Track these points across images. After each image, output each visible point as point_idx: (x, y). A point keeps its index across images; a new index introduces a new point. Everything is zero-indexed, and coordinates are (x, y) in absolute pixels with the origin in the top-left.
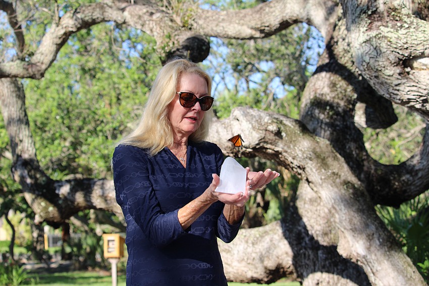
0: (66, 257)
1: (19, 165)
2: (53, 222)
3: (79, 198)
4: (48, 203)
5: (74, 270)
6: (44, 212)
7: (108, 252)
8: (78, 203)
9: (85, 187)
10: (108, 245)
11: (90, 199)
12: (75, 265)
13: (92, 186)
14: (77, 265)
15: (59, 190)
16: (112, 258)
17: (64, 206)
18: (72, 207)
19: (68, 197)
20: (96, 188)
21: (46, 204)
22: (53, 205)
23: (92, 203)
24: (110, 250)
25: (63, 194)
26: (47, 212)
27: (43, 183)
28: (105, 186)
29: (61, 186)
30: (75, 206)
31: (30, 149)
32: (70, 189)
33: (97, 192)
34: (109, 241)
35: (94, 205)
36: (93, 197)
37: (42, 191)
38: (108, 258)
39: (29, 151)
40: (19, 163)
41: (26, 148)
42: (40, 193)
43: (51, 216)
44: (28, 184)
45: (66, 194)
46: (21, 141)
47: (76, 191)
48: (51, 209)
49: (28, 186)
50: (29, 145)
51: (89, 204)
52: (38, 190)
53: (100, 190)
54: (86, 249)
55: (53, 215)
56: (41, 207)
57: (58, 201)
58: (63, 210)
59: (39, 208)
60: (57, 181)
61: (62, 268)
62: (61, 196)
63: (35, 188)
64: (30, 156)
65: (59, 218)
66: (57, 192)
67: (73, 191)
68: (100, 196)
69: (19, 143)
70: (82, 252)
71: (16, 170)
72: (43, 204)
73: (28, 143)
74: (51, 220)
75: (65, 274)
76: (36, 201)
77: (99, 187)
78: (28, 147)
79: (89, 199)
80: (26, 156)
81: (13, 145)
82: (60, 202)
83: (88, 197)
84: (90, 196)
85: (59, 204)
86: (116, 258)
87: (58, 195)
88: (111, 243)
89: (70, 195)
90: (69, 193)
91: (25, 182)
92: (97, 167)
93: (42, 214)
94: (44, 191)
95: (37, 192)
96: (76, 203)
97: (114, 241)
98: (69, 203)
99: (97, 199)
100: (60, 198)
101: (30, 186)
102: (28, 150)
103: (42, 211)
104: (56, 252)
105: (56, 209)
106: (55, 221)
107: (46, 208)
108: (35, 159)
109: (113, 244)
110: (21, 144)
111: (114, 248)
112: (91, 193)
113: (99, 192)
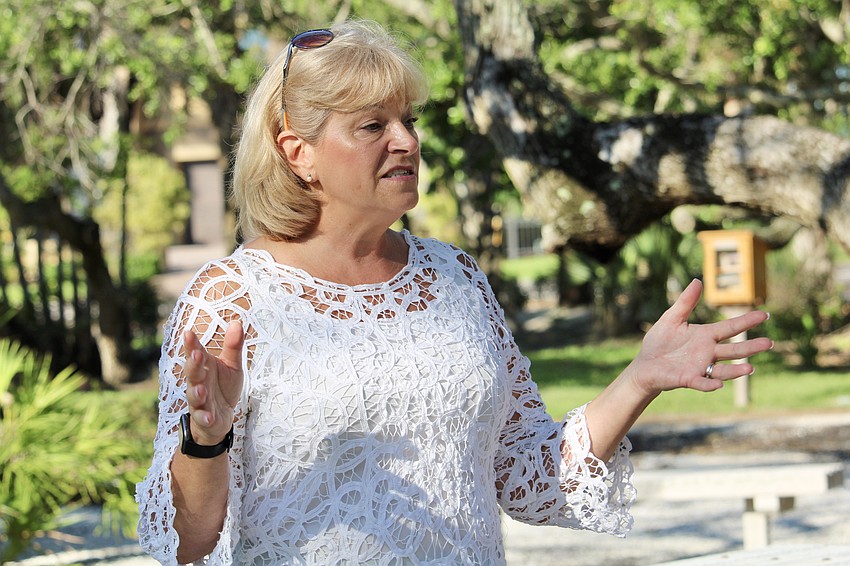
0: (574, 294)
1: (488, 82)
2: (595, 244)
3: (671, 173)
4: (579, 190)
5: (602, 336)
6: (569, 216)
7: (719, 287)
8: (669, 189)
9: (688, 141)
10: (718, 264)
11: (705, 176)
12: (602, 319)
13: (708, 137)
14: (610, 319)
15: (610, 150)
16: (731, 305)
17: (625, 197)
18: (651, 200)
19: (637, 171)
20: (719, 142)
21: (572, 192)
22: (593, 196)
23: (710, 189)
24: (724, 280)
25: (621, 164)
26: (578, 218)
27: (561, 133)
28: (746, 137)
29: (613, 140)
30: (657, 198)
31: (518, 31)
32: (643, 147)
33: (725, 155)
34: (719, 254)
35: (717, 192)
36: (714, 170)
37: (560, 157)
38: (719, 307)
39: (515, 37)
40: (487, 74)
41: (505, 29)
42: (555, 162)
43: (589, 227)
44: (515, 136)
45: (630, 161)
46: (489, 9)
47: (662, 153)
48: (588, 207)
49: (517, 143)
50: (515, 21)
51: (701, 190)
52: (546, 153)
53: (734, 151)
54: (635, 269)
55: (595, 224)
56: (558, 204)
57: (607, 182)
58: (625, 209)
59: (553, 206)
60: (604, 125)
61: (562, 334)
62: (616, 169)
63: (538, 148)
64: (518, 51)
65: (611, 232)
66: (603, 156)
67: (653, 151)
68: (733, 168)
69: (483, 14)
70: (624, 278)
71: (477, 93)
72: (564, 193)
73: (511, 15)
74: (589, 238)
75: (572, 352)
76: (542, 183)
77: (729, 140)
78: (510, 26)
79: (700, 178)
80: (506, 52)
81: (466, 22)
82: (615, 186)
83: (698, 172)
84: (703, 169)
85: (613, 193)
86: (742, 305)
87: (607, 165)
88: (725, 261)
89: (644, 167)
90: (638, 161)
91: (508, 129)
92: (677, 27)
93: (562, 223)
94: (567, 154)
95: (543, 159)
96: (662, 189)
97: (733, 252)
98: (642, 188)
99: (725, 176)
100: (615, 174)
101: (522, 140)
102: (510, 34)
103: (561, 215)
104: (541, 281)
105: (603, 206)
106: (602, 240)
107: (572, 207)
108: (534, 60)
109: (733, 263)
110: (491, 19)
111: (736, 274)
112: (707, 160)
113: (731, 155)
